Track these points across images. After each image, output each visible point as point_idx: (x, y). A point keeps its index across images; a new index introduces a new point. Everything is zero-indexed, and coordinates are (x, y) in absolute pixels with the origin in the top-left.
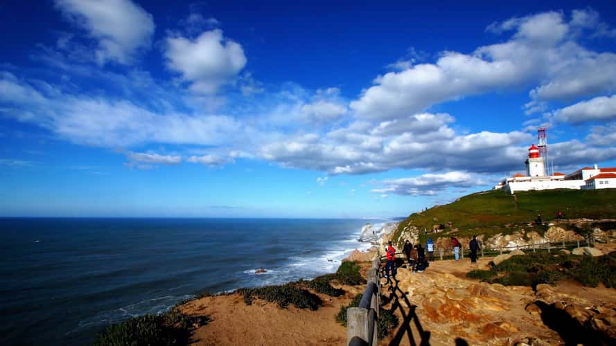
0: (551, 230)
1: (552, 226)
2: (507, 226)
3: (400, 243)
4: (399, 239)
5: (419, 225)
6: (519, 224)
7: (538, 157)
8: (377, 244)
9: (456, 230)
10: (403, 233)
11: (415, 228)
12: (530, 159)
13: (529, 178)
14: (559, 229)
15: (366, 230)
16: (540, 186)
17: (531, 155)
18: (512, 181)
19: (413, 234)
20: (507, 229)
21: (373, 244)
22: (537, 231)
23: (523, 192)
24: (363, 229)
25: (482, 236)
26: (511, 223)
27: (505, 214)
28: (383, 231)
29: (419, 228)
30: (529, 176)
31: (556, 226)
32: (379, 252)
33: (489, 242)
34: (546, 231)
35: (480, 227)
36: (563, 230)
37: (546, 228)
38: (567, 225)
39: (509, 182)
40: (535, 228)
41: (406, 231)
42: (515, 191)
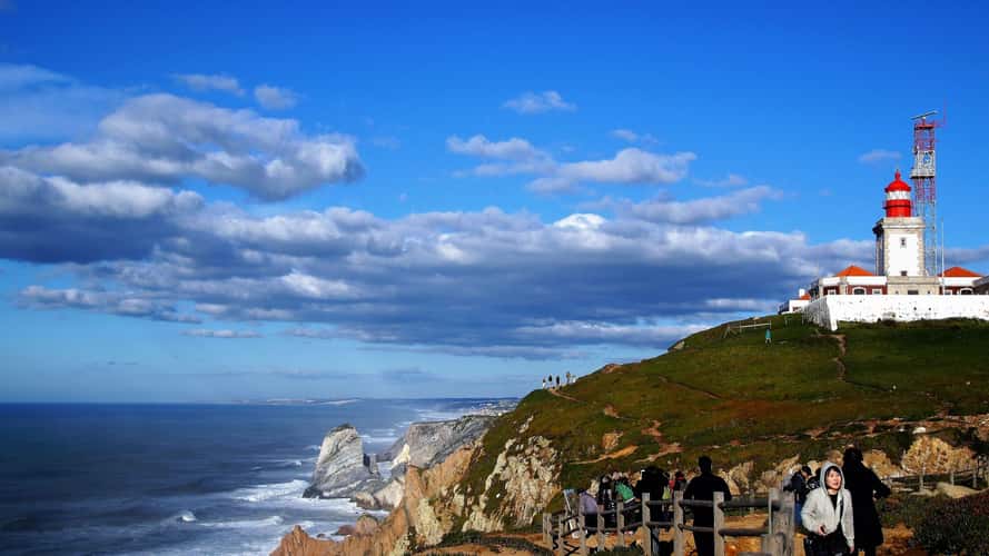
0: (917, 445)
1: (921, 435)
2: (813, 434)
3: (491, 494)
4: (488, 483)
5: (555, 430)
6: (841, 429)
7: (908, 214)
8: (379, 505)
9: (674, 448)
10: (501, 460)
11: (545, 443)
12: (887, 221)
13: (881, 281)
14: (937, 442)
15: (335, 452)
16: (906, 308)
17: (891, 209)
18: (837, 289)
19: (536, 464)
20: (813, 442)
21: (361, 503)
22: (884, 450)
23: (863, 325)
24: (326, 448)
25: (748, 466)
26: (824, 425)
27: (813, 396)
28: (404, 456)
29: (557, 441)
30: (882, 273)
31: (931, 434)
32: (412, 529)
33: (764, 482)
34: (908, 449)
35: (743, 439)
36: (945, 446)
37: (906, 440)
38: (957, 431)
39: (826, 290)
40: (879, 440)
41: (512, 452)
42: (840, 323)
